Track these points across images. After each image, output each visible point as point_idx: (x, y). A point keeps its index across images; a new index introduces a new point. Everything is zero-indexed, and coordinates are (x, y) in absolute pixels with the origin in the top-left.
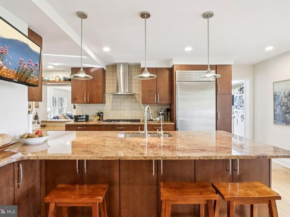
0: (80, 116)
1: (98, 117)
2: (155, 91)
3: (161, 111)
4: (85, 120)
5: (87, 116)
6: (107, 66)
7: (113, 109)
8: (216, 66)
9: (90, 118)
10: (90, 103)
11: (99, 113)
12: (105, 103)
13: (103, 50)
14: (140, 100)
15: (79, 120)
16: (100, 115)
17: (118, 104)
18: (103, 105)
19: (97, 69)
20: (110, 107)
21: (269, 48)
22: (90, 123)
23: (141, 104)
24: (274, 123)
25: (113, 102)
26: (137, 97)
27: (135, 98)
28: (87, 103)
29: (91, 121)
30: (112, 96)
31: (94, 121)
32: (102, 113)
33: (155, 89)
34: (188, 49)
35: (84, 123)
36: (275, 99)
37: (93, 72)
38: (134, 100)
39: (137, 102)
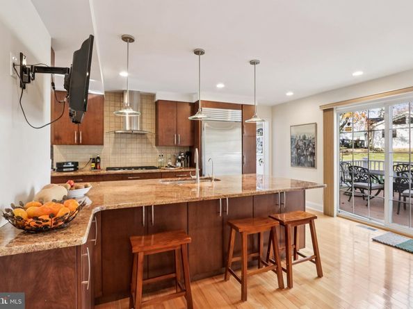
0: (64, 163)
1: (94, 164)
2: (175, 130)
3: (180, 155)
4: (73, 169)
5: (76, 164)
6: (106, 92)
7: (114, 153)
8: (242, 105)
9: (80, 166)
10: (83, 144)
11: (94, 159)
12: (102, 144)
13: (119, 75)
14: (153, 141)
15: (64, 170)
16: (96, 161)
17: (123, 145)
18: (100, 146)
19: (94, 96)
20: (111, 150)
21: (290, 94)
22: (80, 173)
23: (154, 147)
24: (291, 165)
25: (115, 143)
26: (149, 137)
27: (147, 138)
28: (78, 143)
29: (82, 169)
30: (114, 135)
31: (87, 170)
32: (98, 158)
33: (175, 127)
34: (220, 86)
35: (72, 173)
36: (292, 142)
38: (144, 141)
39: (148, 143)
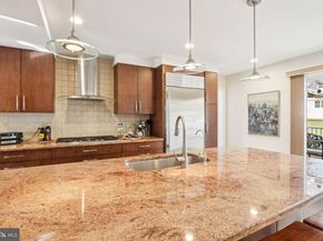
0: (4, 135)
1: (43, 135)
2: (136, 96)
3: (140, 124)
4: (14, 142)
5: (20, 135)
7: (67, 122)
8: (204, 72)
9: (25, 138)
10: (27, 111)
11: (43, 129)
12: (52, 111)
16: (45, 131)
17: (78, 113)
18: (50, 114)
20: (64, 118)
22: (25, 146)
23: (113, 114)
24: (249, 133)
25: (68, 110)
26: (107, 103)
27: (105, 106)
28: (21, 110)
29: (27, 141)
30: (67, 100)
31: (33, 143)
32: (48, 127)
33: (136, 93)
35: (14, 147)
36: (249, 110)
37: (35, 59)
38: (102, 108)
39: (106, 111)
